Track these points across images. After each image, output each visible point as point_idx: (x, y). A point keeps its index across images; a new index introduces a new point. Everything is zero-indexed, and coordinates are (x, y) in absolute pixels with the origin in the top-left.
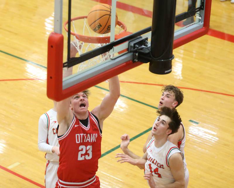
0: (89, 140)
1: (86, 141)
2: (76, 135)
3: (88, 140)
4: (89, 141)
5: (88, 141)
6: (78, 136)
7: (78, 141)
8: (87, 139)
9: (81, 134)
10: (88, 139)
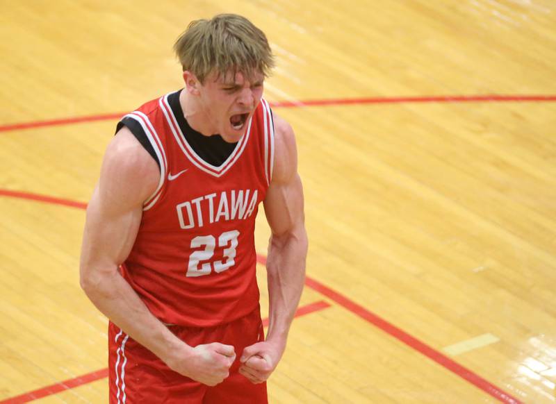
0: (226, 214)
1: (217, 220)
2: (179, 207)
3: (223, 214)
4: (227, 218)
5: (222, 218)
6: (184, 210)
7: (187, 223)
8: (220, 213)
9: (193, 201)
10: (223, 210)
